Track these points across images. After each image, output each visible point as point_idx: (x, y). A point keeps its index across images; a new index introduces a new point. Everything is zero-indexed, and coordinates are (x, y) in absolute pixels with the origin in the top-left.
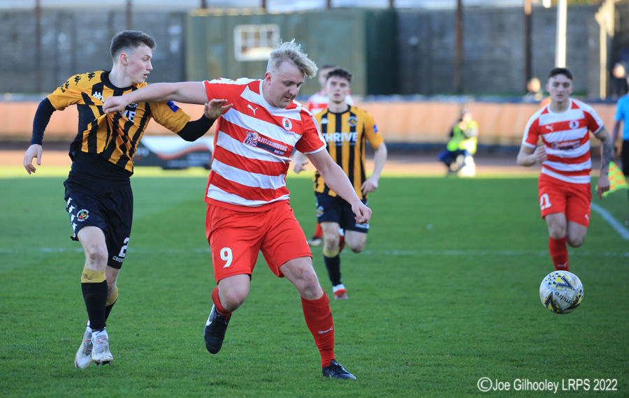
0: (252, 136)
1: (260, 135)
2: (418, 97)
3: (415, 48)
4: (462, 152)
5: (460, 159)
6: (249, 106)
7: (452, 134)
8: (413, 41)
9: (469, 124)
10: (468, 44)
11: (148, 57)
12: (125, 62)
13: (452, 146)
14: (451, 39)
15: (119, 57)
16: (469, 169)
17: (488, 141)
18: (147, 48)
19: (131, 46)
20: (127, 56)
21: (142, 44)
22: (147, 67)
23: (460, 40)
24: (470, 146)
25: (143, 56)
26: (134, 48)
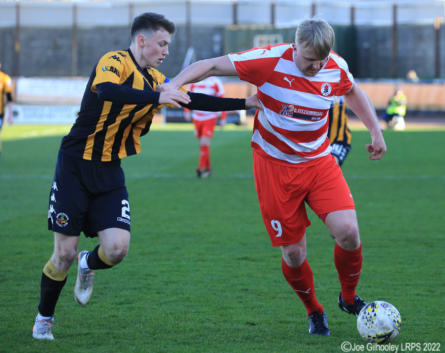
0: (288, 108)
1: (296, 107)
2: (370, 79)
3: (367, 50)
4: (397, 115)
5: (394, 119)
6: (286, 79)
7: (390, 103)
8: (366, 45)
9: (401, 97)
10: (401, 47)
11: (166, 43)
12: (142, 44)
13: (390, 111)
14: (389, 44)
15: (136, 38)
16: (400, 125)
17: (412, 108)
18: (166, 33)
19: (150, 29)
20: (145, 38)
21: (162, 28)
22: (164, 51)
23: (395, 45)
24: (401, 111)
25: (160, 40)
26: (152, 31)
